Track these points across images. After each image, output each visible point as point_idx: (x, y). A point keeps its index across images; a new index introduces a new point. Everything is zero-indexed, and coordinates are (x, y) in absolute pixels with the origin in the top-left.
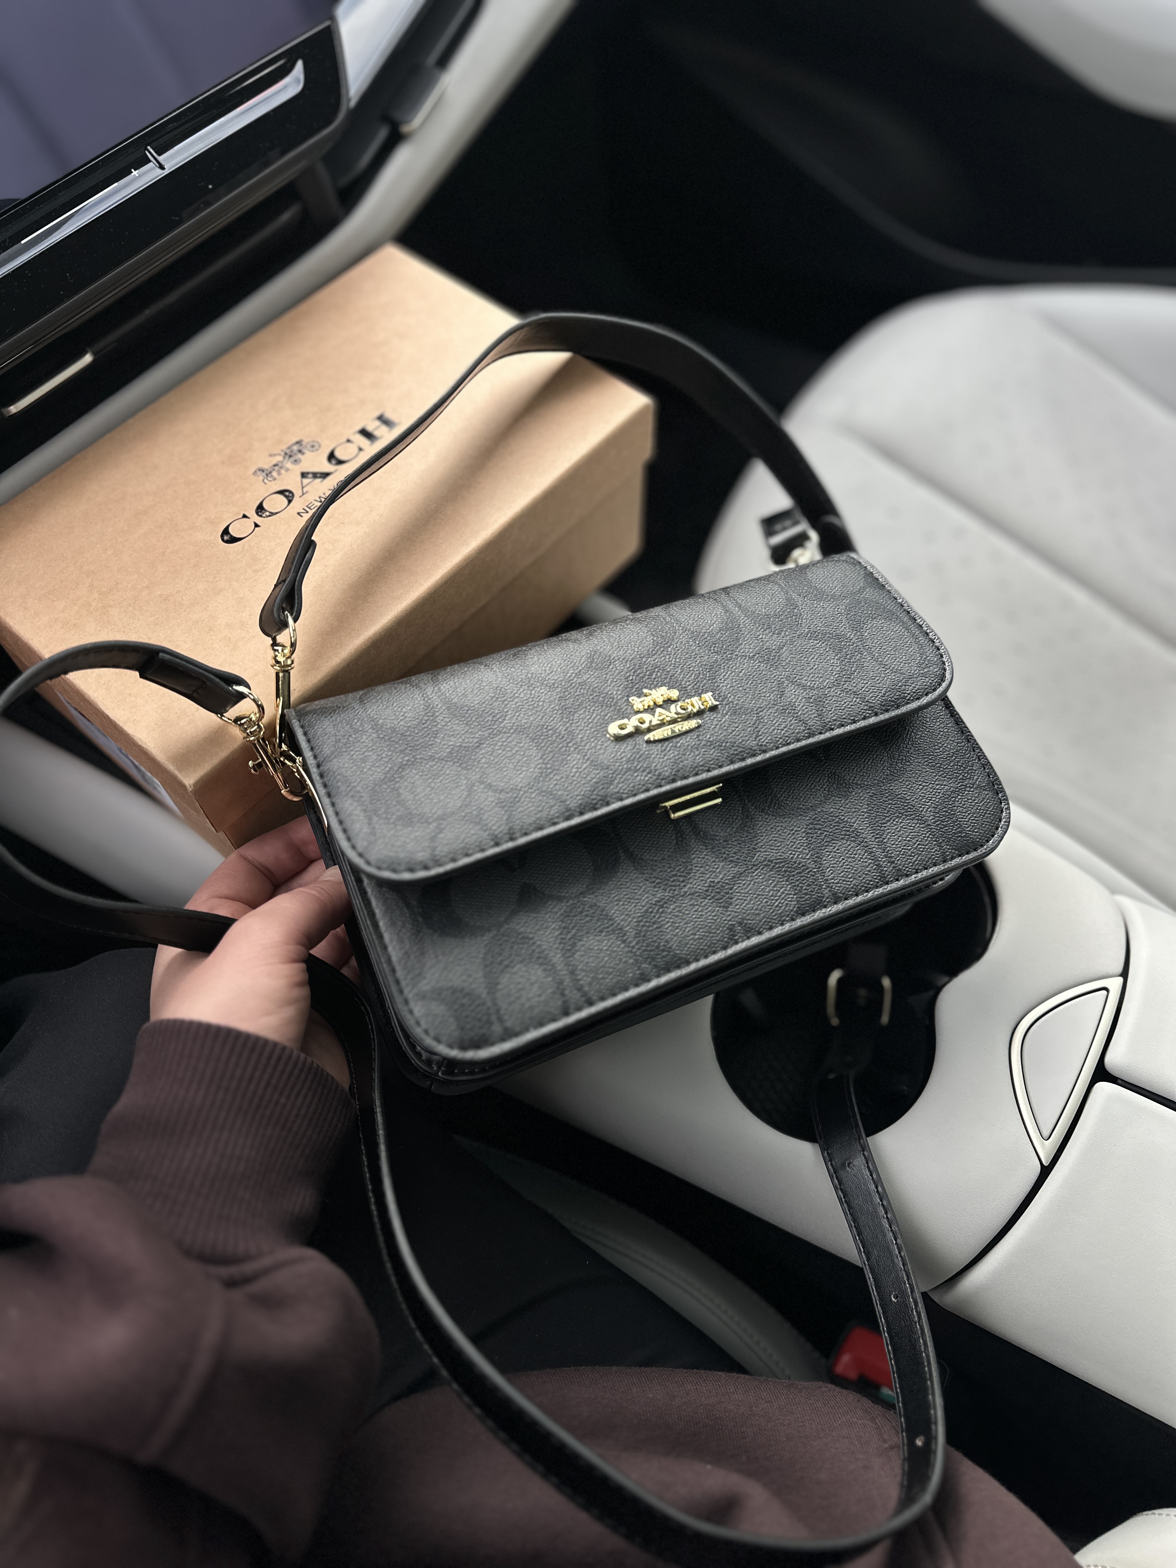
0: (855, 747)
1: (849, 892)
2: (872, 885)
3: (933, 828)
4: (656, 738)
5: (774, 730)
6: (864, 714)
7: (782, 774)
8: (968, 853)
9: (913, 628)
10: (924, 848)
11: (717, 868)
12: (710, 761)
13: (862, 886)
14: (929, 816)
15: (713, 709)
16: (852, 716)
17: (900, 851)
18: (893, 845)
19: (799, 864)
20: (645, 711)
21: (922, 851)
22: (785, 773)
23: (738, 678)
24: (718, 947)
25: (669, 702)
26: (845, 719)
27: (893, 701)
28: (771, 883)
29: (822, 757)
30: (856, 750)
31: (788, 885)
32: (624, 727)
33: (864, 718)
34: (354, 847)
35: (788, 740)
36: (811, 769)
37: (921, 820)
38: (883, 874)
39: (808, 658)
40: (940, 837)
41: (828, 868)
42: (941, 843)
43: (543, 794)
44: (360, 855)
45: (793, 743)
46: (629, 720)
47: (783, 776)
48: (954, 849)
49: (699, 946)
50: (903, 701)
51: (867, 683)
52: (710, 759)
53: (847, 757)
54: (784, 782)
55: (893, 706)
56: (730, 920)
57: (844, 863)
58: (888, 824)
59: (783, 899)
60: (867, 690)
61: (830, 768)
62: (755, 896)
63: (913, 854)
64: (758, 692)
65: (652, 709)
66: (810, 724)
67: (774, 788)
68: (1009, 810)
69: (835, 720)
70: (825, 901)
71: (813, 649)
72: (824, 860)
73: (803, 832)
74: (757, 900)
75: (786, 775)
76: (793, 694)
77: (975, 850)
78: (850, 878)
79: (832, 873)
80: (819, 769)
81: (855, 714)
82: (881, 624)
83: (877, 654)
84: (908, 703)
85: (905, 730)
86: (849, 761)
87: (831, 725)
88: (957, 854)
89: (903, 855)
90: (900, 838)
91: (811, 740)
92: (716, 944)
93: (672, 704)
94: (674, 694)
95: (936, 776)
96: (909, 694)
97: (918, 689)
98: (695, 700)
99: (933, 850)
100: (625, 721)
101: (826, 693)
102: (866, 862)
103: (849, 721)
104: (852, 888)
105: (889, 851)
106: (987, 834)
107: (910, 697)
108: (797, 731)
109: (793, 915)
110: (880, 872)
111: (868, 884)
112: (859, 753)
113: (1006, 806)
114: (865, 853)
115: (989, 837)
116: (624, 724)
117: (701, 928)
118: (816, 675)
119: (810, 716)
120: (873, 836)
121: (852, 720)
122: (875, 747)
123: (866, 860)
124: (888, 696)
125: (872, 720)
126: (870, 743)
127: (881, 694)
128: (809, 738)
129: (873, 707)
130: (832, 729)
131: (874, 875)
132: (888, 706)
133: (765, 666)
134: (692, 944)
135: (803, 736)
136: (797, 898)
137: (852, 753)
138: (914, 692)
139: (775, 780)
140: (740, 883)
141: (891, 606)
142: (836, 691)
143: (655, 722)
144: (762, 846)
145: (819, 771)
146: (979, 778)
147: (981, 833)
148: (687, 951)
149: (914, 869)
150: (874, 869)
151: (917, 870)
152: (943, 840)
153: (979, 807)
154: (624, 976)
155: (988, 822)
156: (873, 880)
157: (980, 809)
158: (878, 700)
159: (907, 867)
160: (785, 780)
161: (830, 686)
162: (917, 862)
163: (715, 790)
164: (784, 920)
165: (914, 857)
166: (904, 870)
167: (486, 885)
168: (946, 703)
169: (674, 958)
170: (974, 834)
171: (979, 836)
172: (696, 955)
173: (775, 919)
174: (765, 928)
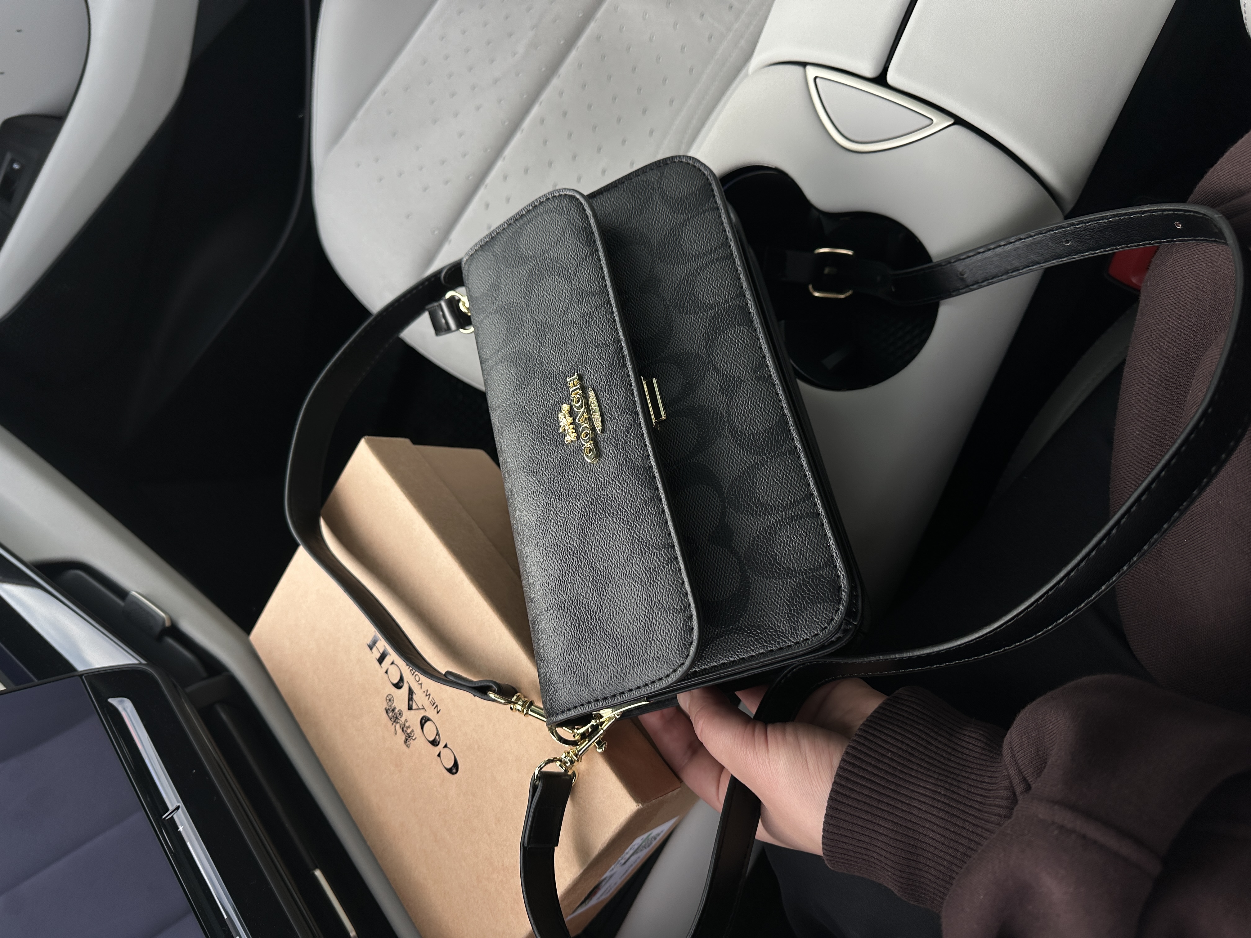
0: (620, 270)
1: (736, 285)
2: (732, 267)
3: (691, 216)
4: (601, 424)
5: (602, 331)
6: (596, 260)
7: (637, 329)
8: (713, 191)
10: (706, 224)
11: (709, 386)
12: (623, 383)
13: (733, 274)
14: (681, 218)
15: (580, 378)
16: (597, 269)
17: (707, 242)
18: (701, 248)
19: (711, 322)
20: (577, 431)
21: (709, 225)
22: (637, 326)
23: (557, 356)
24: (772, 391)
25: (571, 413)
26: (598, 275)
27: (588, 236)
28: (725, 344)
29: (626, 297)
30: (623, 270)
31: (727, 332)
32: (589, 450)
33: (599, 260)
34: (667, 676)
35: (611, 321)
36: (635, 306)
37: (683, 224)
38: (724, 257)
39: (546, 300)
40: (698, 210)
41: (716, 299)
42: (703, 211)
43: (638, 518)
44: (674, 671)
45: (614, 317)
46: (583, 445)
47: (639, 328)
49: (771, 405)
50: (588, 229)
51: (571, 255)
55: (591, 237)
56: (752, 380)
57: (713, 286)
58: (684, 250)
59: (738, 337)
60: (576, 256)
61: (636, 291)
62: (734, 358)
63: (710, 233)
64: (570, 341)
65: (576, 426)
66: (600, 302)
67: (648, 336)
68: (681, 156)
69: (599, 283)
70: (742, 304)
71: (539, 296)
72: (710, 302)
73: (686, 316)
74: (737, 357)
76: (574, 314)
77: (710, 184)
78: (726, 283)
79: (720, 297)
80: (635, 300)
81: (595, 267)
82: (524, 241)
83: (548, 246)
84: (590, 226)
85: (610, 230)
86: (631, 276)
87: (602, 286)
88: (713, 199)
89: (710, 240)
90: (696, 241)
91: (613, 303)
92: (770, 392)
93: (573, 410)
94: (565, 407)
95: (649, 210)
96: (583, 224)
97: (579, 216)
98: (572, 391)
99: (708, 217)
100: (584, 448)
101: (575, 288)
102: (714, 269)
103: (601, 271)
104: (733, 282)
105: (706, 251)
106: (699, 174)
107: (586, 223)
108: (604, 313)
109: (751, 330)
110: (723, 260)
111: (731, 269)
112: (625, 268)
113: (678, 158)
114: (706, 270)
117: (756, 403)
118: (561, 295)
119: (594, 302)
120: (693, 262)
121: (599, 269)
122: (621, 255)
123: (712, 269)
124: (583, 240)
125: (602, 254)
126: (618, 259)
127: (581, 246)
129: (591, 253)
130: (606, 285)
131: (725, 264)
132: (591, 241)
133: (549, 334)
134: (769, 411)
135: (610, 308)
136: (738, 326)
138: (582, 220)
140: (723, 369)
142: (575, 280)
143: (587, 424)
144: (694, 349)
145: (637, 300)
146: (653, 177)
147: (697, 179)
148: (774, 415)
149: (722, 233)
150: (720, 263)
151: (723, 230)
152: (701, 209)
153: (677, 179)
154: (791, 467)
155: (689, 173)
156: (728, 265)
157: (679, 178)
158: (586, 248)
159: (720, 238)
160: (643, 327)
161: (570, 284)
162: (717, 230)
163: (646, 383)
164: (755, 337)
165: (712, 232)
166: (722, 240)
167: (707, 571)
168: (592, 197)
169: (779, 427)
170: (698, 184)
171: (699, 181)
172: (778, 407)
173: (754, 344)
174: (761, 353)
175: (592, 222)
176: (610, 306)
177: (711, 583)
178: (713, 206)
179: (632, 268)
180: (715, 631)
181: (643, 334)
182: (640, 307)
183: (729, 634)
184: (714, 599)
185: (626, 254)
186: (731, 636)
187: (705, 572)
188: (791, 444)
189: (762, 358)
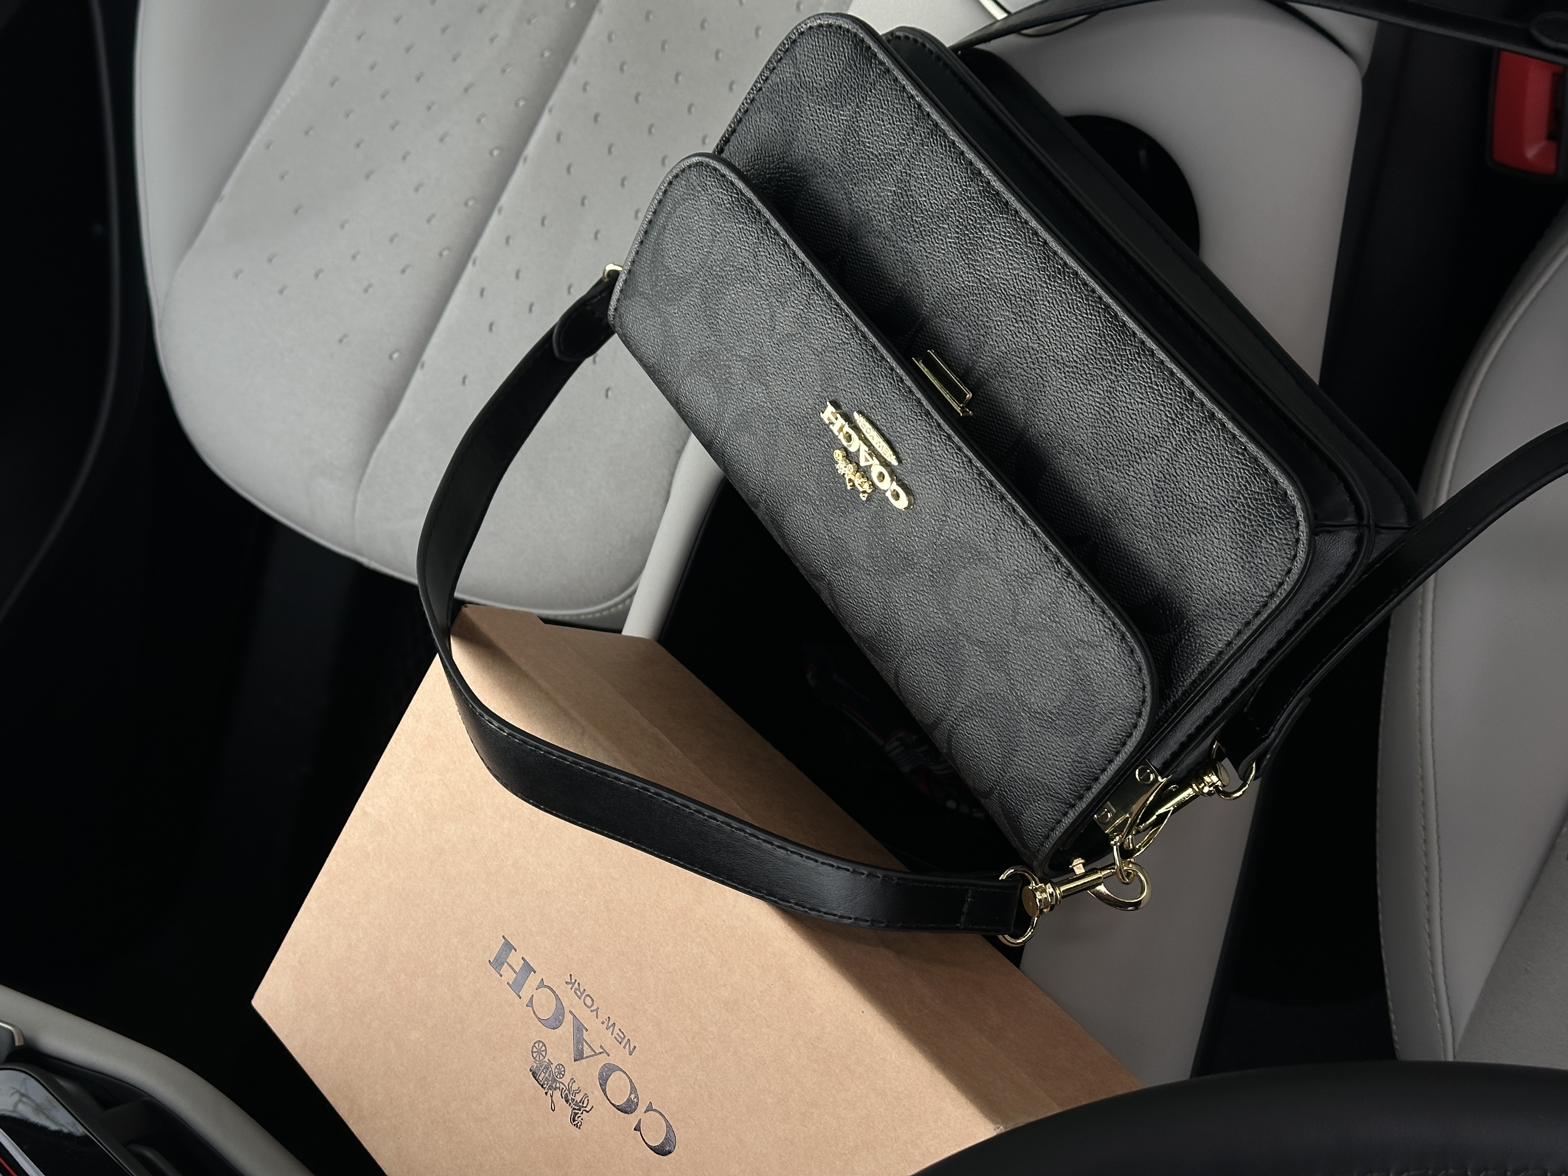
0: (812, 226)
1: (962, 164)
2: (945, 142)
3: (859, 100)
4: (891, 453)
5: (830, 328)
6: (773, 236)
8: (870, 48)
9: (661, 221)
10: (884, 100)
11: (1001, 321)
12: (891, 383)
13: (950, 151)
14: (847, 112)
15: (836, 405)
16: (780, 248)
17: (897, 126)
18: (894, 137)
19: (958, 233)
20: (869, 479)
21: (888, 101)
23: (794, 392)
24: (1077, 283)
25: (850, 457)
26: (786, 256)
27: (746, 209)
28: (989, 254)
29: (839, 259)
30: (815, 223)
31: (984, 235)
32: (895, 493)
33: (777, 234)
34: (1135, 726)
35: (834, 308)
36: (856, 264)
37: (854, 118)
38: (929, 134)
39: (741, 323)
40: (865, 87)
41: (948, 199)
42: (871, 84)
43: (1000, 548)
44: (1139, 715)
45: (835, 300)
46: (886, 491)
47: (876, 293)
48: (871, 65)
49: (1085, 304)
50: (741, 198)
51: (740, 247)
52: (889, 385)
53: (826, 231)
54: (883, 289)
55: (751, 208)
56: (1046, 283)
57: (935, 183)
58: (876, 153)
59: (1000, 235)
60: (746, 244)
61: (847, 244)
62: (1010, 267)
63: (895, 110)
64: (799, 362)
65: (865, 472)
66: (807, 291)
67: (892, 297)
68: (805, 20)
69: (792, 265)
70: (983, 186)
71: (729, 323)
72: (942, 207)
73: (924, 244)
74: (1013, 262)
75: (874, 290)
76: (785, 321)
77: (862, 41)
78: (948, 170)
79: (952, 192)
80: (852, 257)
81: (778, 247)
82: (670, 259)
83: (705, 250)
84: (742, 194)
85: (770, 178)
86: (830, 226)
87: (799, 267)
88: (875, 59)
89: (900, 121)
90: (884, 132)
91: (824, 282)
92: (1076, 287)
93: (851, 453)
94: (838, 454)
95: (804, 122)
96: (731, 196)
97: (722, 188)
98: (835, 429)
99: (882, 89)
100: (888, 494)
101: (768, 288)
102: (924, 159)
103: (787, 249)
104: (957, 163)
105: (902, 139)
106: (840, 34)
107: (734, 193)
108: (820, 302)
109: (1012, 216)
110: (929, 138)
111: (945, 146)
112: (816, 219)
113: (803, 25)
114: (915, 165)
115: (844, 32)
116: (893, 495)
117: (1067, 311)
118: (755, 306)
119: (800, 295)
120: (895, 163)
121: (784, 246)
122: (802, 203)
123: (922, 160)
124: (743, 219)
125: (776, 224)
126: (801, 211)
127: (745, 227)
128: (823, 285)
129: (761, 230)
130: (803, 263)
131: (934, 143)
132: (753, 213)
133: (768, 367)
134: (1087, 314)
135: (823, 292)
136: (993, 219)
137: (820, 226)
138: (727, 191)
139: (885, 300)
140: (1004, 289)
141: (647, 255)
142: (763, 278)
143: (875, 461)
144: (957, 282)
145: (854, 255)
146: (786, 71)
147: (842, 43)
148: (1095, 316)
149: (910, 101)
150: (928, 146)
151: (909, 98)
152: (867, 83)
153: (816, 56)
154: (1149, 373)
155: (828, 40)
156: (939, 143)
157: (818, 55)
158: (752, 227)
159: (911, 111)
160: (880, 288)
161: (759, 286)
162: (901, 101)
163: (923, 363)
164: (1021, 222)
165: (897, 108)
166: (915, 112)
167: (1121, 567)
168: (720, 150)
169: (1109, 327)
170: (846, 50)
171: (845, 44)
172: (1095, 302)
173: (1024, 233)
174: (1039, 240)
175: (741, 185)
176: (822, 289)
177: (1134, 579)
178: (880, 70)
179: (825, 214)
180: (1170, 638)
181: (886, 298)
182: (862, 262)
183: (1188, 632)
184: (1148, 598)
185: (808, 200)
186: (1191, 633)
187: (1121, 570)
188: (1135, 342)
189: (1043, 246)
